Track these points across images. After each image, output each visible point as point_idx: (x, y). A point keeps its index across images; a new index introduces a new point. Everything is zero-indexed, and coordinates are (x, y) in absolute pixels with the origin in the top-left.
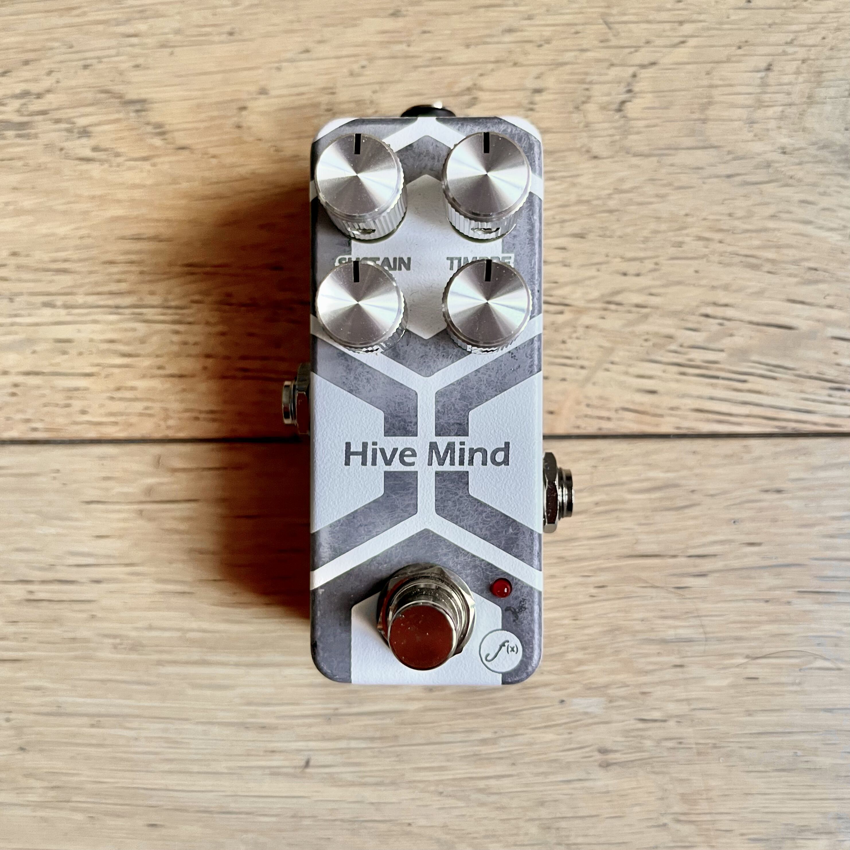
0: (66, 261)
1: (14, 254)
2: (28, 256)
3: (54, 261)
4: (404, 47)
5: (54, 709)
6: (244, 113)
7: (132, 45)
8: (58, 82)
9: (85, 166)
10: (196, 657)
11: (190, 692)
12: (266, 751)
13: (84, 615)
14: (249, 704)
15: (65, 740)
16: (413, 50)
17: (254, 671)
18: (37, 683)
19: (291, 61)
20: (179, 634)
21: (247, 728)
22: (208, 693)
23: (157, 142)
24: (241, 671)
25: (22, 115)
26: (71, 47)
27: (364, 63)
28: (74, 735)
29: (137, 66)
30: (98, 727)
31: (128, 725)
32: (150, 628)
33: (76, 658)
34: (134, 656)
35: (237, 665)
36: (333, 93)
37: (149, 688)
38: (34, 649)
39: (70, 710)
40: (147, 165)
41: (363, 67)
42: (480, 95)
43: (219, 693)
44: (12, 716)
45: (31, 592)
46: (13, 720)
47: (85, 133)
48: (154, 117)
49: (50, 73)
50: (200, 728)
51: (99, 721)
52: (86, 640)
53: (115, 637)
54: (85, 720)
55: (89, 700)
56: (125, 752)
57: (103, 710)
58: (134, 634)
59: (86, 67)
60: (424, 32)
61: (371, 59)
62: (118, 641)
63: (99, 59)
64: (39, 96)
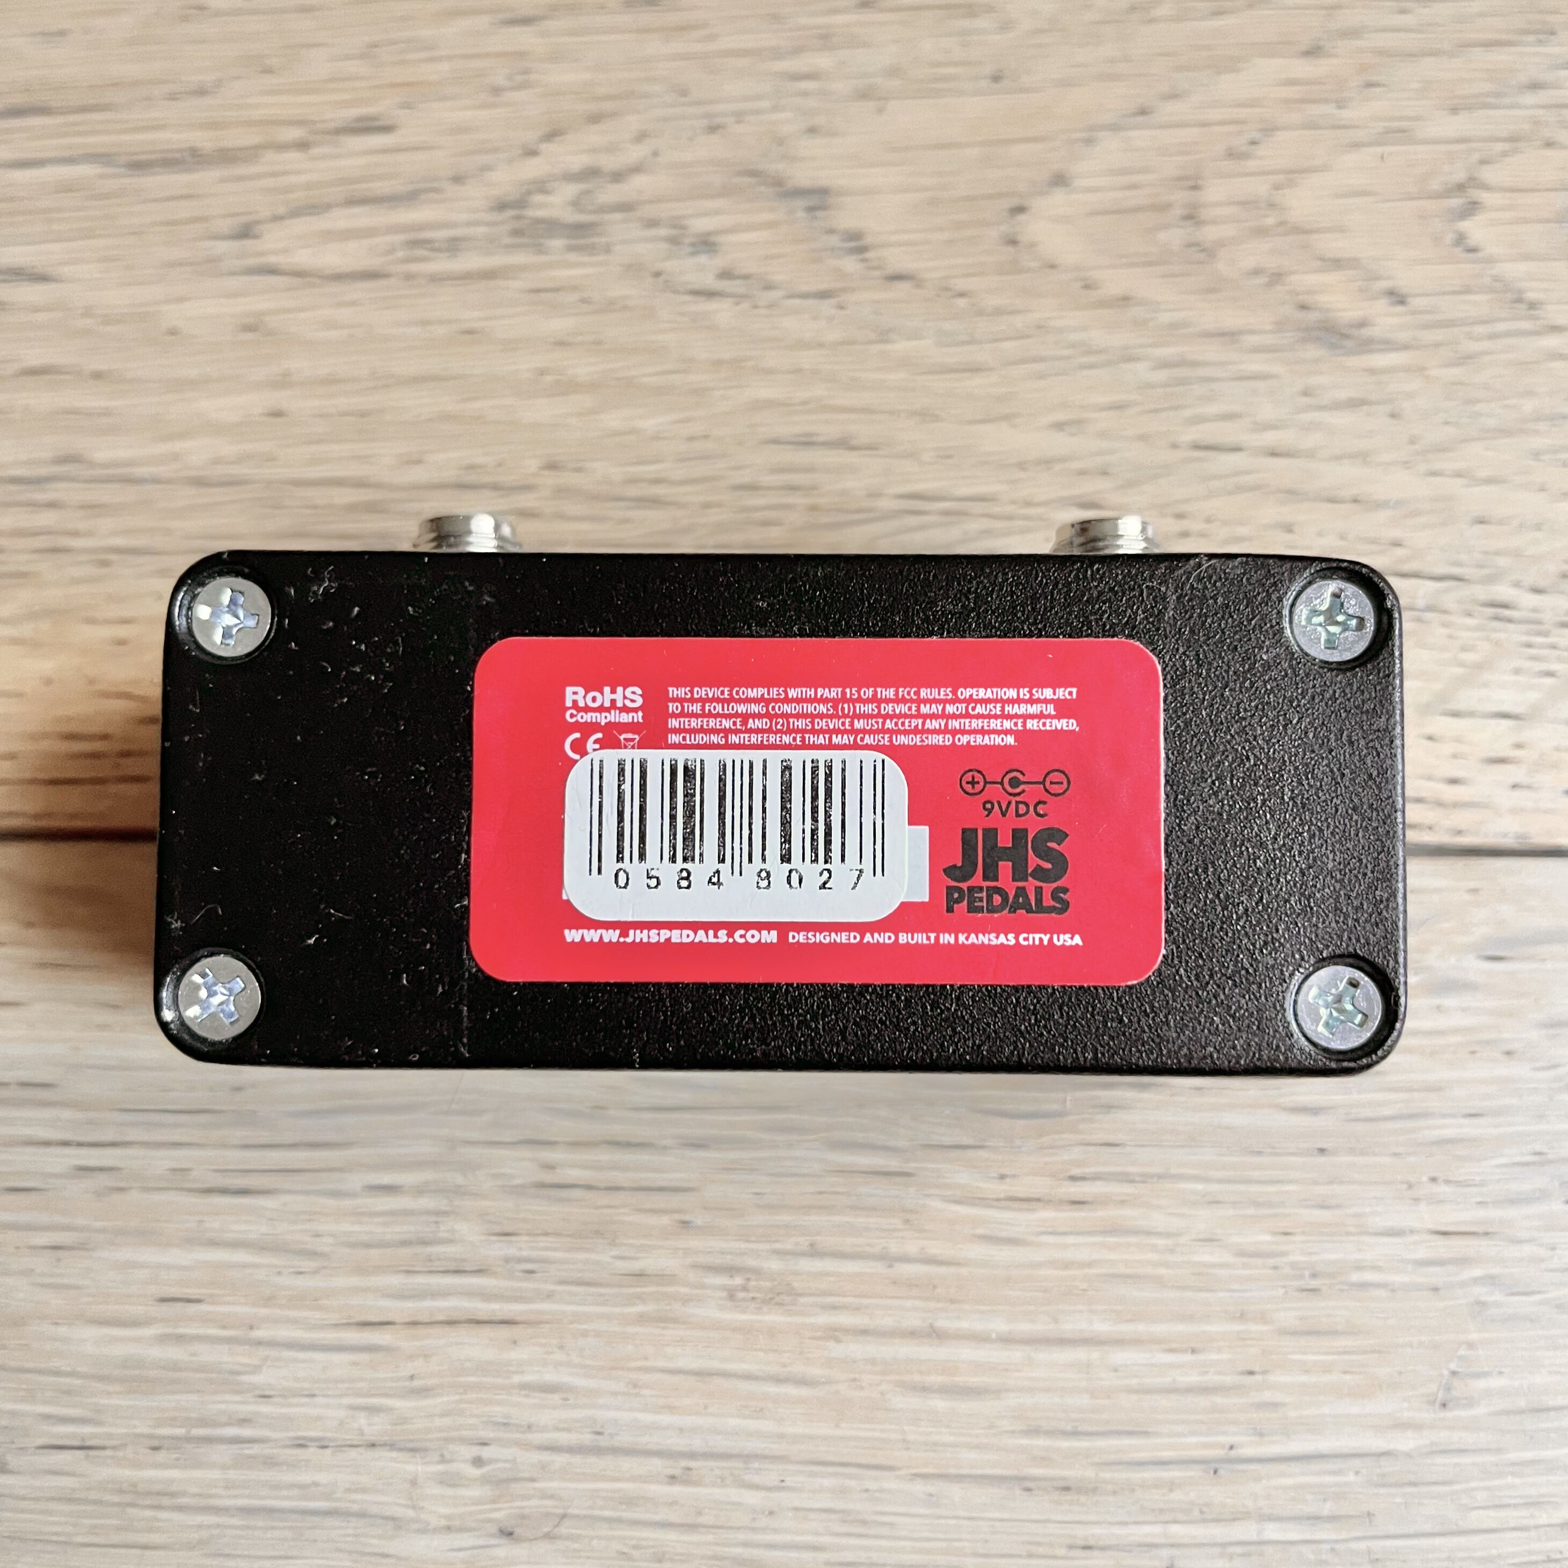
0: (657, 481)
1: (553, 466)
2: (579, 470)
3: (633, 481)
4: (1329, 109)
5: (587, 1438)
6: (1022, 218)
7: (805, 94)
8: (655, 154)
9: (704, 306)
10: (914, 1321)
11: (900, 1401)
12: (1071, 1547)
13: (665, 1220)
14: (1034, 1431)
15: (607, 1513)
16: (1347, 115)
17: (1043, 1355)
18: (550, 1377)
19: (1114, 128)
20: (878, 1268)
21: (1029, 1490)
22: (940, 1404)
23: (850, 264)
24: (1017, 1354)
25: (581, 211)
26: (684, 93)
27: (1255, 135)
28: (630, 1501)
29: (812, 130)
30: (687, 1482)
31: (756, 1479)
32: (814, 1252)
33: (642, 1319)
34: (774, 1318)
35: (1007, 1340)
36: (1195, 188)
37: (804, 1392)
38: (549, 1296)
39: (624, 1439)
40: (826, 306)
41: (1253, 143)
42: (1484, 196)
43: (965, 1406)
44: (486, 1453)
45: (551, 1167)
46: (490, 1461)
47: (706, 244)
48: (846, 219)
49: (641, 137)
50: (919, 1488)
51: (689, 1469)
52: (663, 1278)
53: (730, 1270)
54: (656, 1465)
55: (666, 1419)
56: (746, 1544)
57: (697, 1443)
58: (774, 1265)
59: (713, 129)
60: (1370, 85)
61: (1270, 129)
62: (738, 1281)
63: (739, 117)
64: (617, 177)
